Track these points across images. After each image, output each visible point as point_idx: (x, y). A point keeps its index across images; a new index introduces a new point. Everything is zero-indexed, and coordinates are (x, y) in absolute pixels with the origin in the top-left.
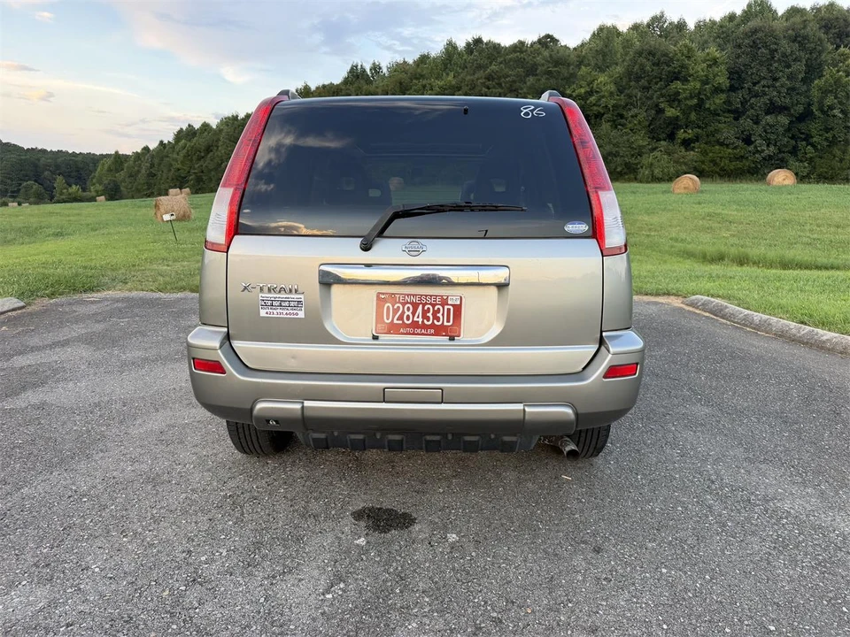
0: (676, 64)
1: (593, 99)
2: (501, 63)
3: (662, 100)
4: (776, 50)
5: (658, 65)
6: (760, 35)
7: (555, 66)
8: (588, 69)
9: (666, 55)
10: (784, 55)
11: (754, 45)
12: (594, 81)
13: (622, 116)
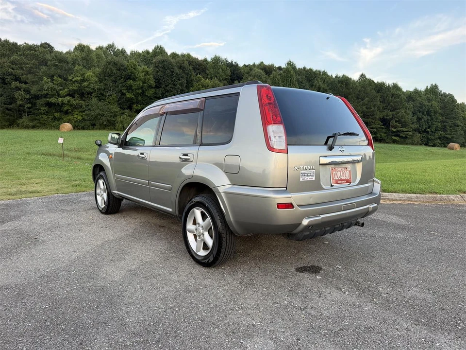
0: (129, 71)
1: (85, 84)
2: (21, 55)
3: (124, 88)
4: (173, 72)
5: (119, 70)
6: (166, 63)
7: (59, 62)
8: (80, 67)
9: (122, 66)
10: (177, 74)
11: (163, 68)
12: (84, 74)
13: (103, 95)
